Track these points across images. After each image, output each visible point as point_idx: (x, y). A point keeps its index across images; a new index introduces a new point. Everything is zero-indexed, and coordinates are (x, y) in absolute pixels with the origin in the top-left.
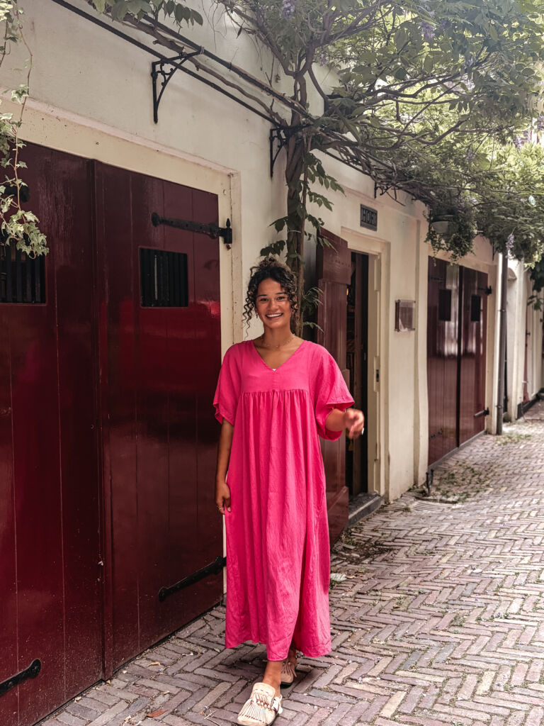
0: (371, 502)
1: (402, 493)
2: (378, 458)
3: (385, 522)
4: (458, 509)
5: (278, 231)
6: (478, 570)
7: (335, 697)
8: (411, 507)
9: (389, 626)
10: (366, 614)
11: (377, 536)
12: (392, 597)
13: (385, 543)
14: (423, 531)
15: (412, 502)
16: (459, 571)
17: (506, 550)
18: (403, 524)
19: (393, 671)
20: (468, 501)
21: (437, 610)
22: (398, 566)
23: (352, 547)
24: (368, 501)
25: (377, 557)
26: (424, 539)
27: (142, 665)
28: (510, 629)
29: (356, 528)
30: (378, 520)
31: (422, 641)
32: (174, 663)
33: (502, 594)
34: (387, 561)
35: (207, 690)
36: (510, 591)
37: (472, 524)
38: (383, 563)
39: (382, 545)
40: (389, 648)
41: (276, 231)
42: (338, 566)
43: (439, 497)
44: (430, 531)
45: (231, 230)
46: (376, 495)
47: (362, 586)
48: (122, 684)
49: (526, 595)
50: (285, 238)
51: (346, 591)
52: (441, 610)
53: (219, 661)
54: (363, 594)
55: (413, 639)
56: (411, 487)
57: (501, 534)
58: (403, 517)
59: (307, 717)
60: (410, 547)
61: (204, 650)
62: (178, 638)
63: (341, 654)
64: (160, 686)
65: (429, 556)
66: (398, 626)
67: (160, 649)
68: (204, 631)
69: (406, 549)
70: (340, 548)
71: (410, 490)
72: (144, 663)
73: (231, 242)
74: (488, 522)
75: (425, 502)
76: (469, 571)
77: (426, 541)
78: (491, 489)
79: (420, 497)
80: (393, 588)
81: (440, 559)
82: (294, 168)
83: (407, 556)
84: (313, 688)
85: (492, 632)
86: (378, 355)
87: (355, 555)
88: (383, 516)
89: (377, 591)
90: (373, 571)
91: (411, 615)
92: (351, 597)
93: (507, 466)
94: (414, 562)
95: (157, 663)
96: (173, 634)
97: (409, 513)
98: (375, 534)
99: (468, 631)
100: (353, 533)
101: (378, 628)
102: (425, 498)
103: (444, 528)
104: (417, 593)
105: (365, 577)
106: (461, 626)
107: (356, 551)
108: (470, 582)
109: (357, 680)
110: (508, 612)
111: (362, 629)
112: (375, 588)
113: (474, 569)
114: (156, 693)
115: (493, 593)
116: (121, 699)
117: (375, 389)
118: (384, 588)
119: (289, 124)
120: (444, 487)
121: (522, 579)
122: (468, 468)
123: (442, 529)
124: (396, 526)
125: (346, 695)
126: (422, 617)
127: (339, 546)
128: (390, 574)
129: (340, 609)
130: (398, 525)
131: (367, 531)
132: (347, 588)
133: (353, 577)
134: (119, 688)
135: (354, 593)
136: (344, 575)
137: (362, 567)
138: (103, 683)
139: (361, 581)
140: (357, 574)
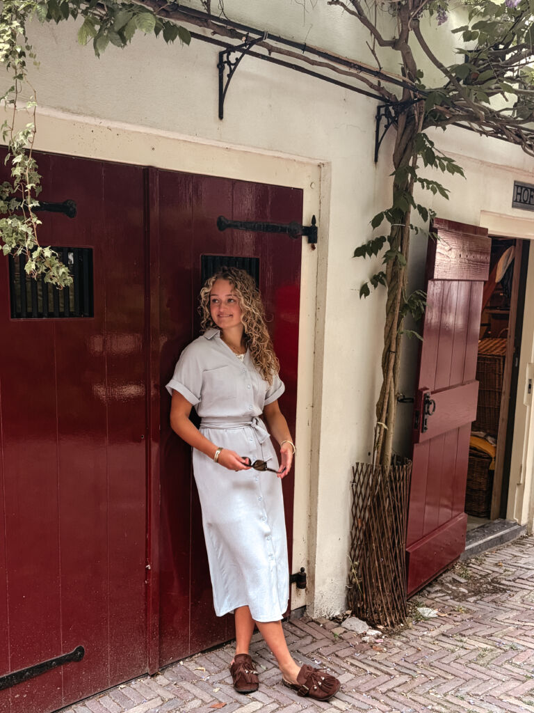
2: (521, 481)
5: (375, 228)
9: (458, 678)
10: (439, 659)
11: (497, 572)
12: (477, 646)
13: (504, 582)
21: (521, 672)
22: (506, 612)
23: (463, 580)
25: (487, 596)
27: (189, 667)
29: (477, 559)
30: (507, 553)
34: (496, 603)
35: (238, 705)
38: (489, 605)
39: (500, 584)
42: (437, 600)
45: (316, 228)
46: (516, 524)
47: (450, 627)
48: (165, 682)
51: (429, 630)
54: (448, 637)
66: (467, 681)
68: (260, 645)
69: (525, 592)
70: (449, 579)
72: (192, 666)
73: (316, 242)
80: (483, 637)
83: (523, 600)
89: (464, 636)
90: (474, 612)
91: (488, 672)
92: (432, 637)
94: (527, 609)
95: (203, 668)
96: (229, 642)
98: (496, 569)
100: (471, 565)
101: (445, 678)
104: (508, 648)
105: (459, 618)
107: (466, 585)
111: (426, 676)
112: (463, 633)
117: (524, 402)
118: (474, 634)
126: (499, 676)
127: (448, 577)
128: (493, 618)
129: (412, 648)
130: (528, 563)
131: (487, 565)
132: (432, 627)
133: (446, 615)
134: (161, 685)
135: (437, 634)
136: (436, 611)
137: (464, 605)
138: (149, 677)
139: (452, 622)
140: (451, 613)
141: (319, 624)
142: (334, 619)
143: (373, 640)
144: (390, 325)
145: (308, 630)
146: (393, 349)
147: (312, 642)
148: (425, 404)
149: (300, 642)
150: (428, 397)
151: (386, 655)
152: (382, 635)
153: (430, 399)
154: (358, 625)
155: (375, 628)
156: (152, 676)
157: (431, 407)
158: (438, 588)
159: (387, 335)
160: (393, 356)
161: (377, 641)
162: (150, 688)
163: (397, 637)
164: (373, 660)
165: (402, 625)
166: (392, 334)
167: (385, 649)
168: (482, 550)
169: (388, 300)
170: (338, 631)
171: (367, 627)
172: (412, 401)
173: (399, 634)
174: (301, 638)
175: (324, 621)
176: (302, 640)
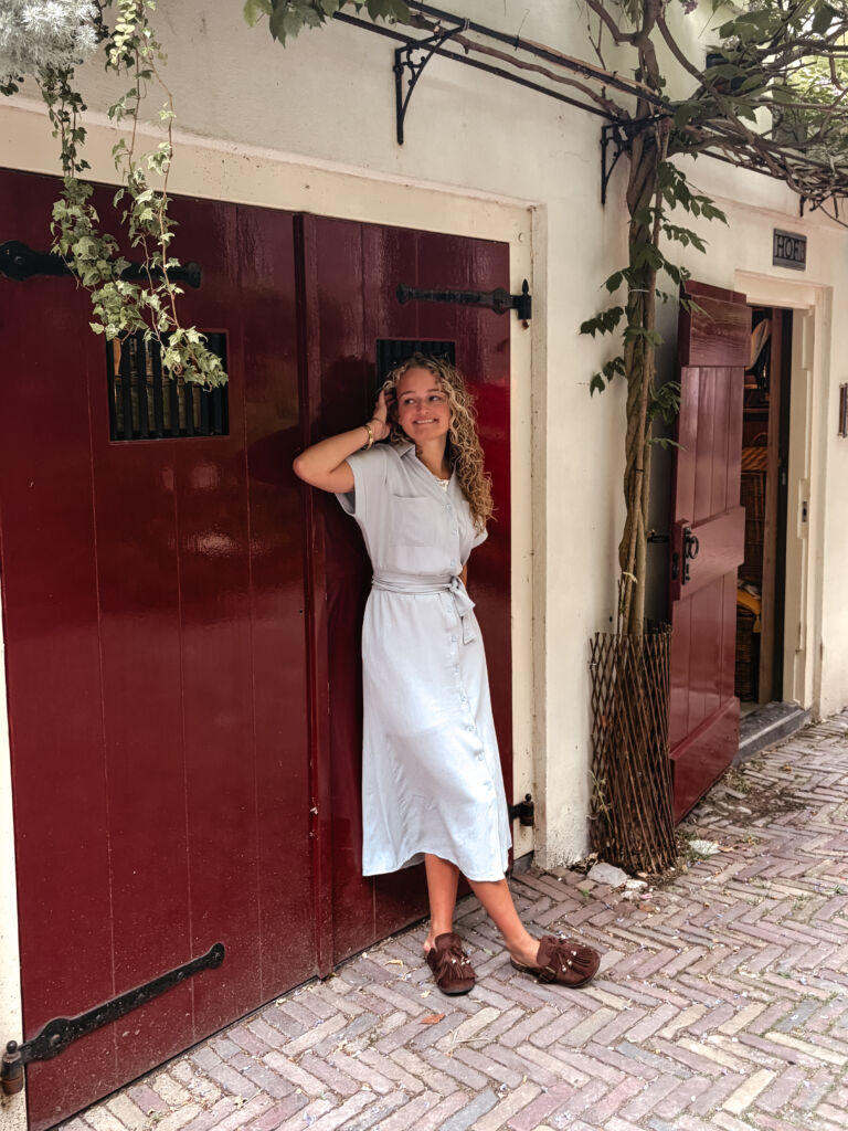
0: (787, 719)
2: (801, 647)
3: (805, 755)
5: (611, 292)
7: (656, 1062)
9: (774, 946)
10: (739, 918)
11: (786, 780)
12: (787, 894)
13: (798, 794)
18: (836, 761)
19: (762, 1030)
22: (812, 838)
23: (741, 796)
24: (779, 718)
25: (780, 817)
27: (378, 961)
29: (753, 762)
30: (793, 750)
31: (822, 984)
34: (795, 825)
35: (463, 1016)
38: (784, 829)
39: (793, 797)
40: (763, 986)
41: (608, 292)
42: (711, 826)
45: (529, 297)
46: (797, 708)
47: (741, 867)
48: (346, 988)
50: (624, 303)
51: (713, 874)
53: (489, 972)
54: (742, 882)
55: (809, 978)
58: (838, 749)
59: (605, 1089)
60: (840, 804)
63: (682, 986)
64: (396, 999)
66: (787, 948)
67: (408, 940)
68: (477, 918)
69: (832, 807)
70: (721, 795)
72: (380, 958)
73: (529, 317)
80: (793, 878)
82: (639, 188)
83: (832, 820)
84: (624, 1039)
86: (806, 477)
87: (744, 809)
88: (805, 744)
89: (766, 879)
90: (768, 842)
91: (814, 932)
92: (720, 885)
94: (841, 832)
95: (398, 961)
98: (784, 775)
100: (746, 772)
101: (755, 947)
104: (832, 893)
105: (750, 853)
107: (747, 803)
109: (698, 1038)
111: (727, 946)
112: (763, 874)
114: (388, 1009)
116: (339, 1011)
117: (799, 534)
118: (779, 875)
119: (633, 116)
124: (821, 765)
125: (675, 1060)
126: (832, 937)
127: (719, 792)
128: (796, 850)
129: (696, 904)
130: (826, 763)
131: (771, 770)
132: (716, 869)
133: (731, 849)
134: (339, 994)
135: (726, 879)
136: (716, 845)
137: (751, 833)
138: (319, 982)
139: (742, 859)
140: (739, 845)
141: (556, 878)
142: (574, 868)
143: (637, 894)
144: (633, 432)
145: (542, 888)
146: (640, 467)
147: (552, 907)
148: (685, 544)
149: (533, 909)
150: (689, 533)
151: (661, 918)
152: (648, 888)
153: (691, 536)
154: (611, 875)
155: (637, 878)
156: (324, 980)
157: (694, 546)
158: (708, 809)
159: (629, 447)
160: (640, 475)
161: (644, 896)
162: (323, 1000)
163: (670, 888)
164: (643, 927)
165: (673, 869)
166: (638, 445)
167: (658, 909)
168: (758, 749)
169: (629, 397)
170: (586, 886)
171: (625, 876)
172: (666, 539)
173: (671, 882)
174: (534, 901)
175: (563, 872)
176: (537, 904)
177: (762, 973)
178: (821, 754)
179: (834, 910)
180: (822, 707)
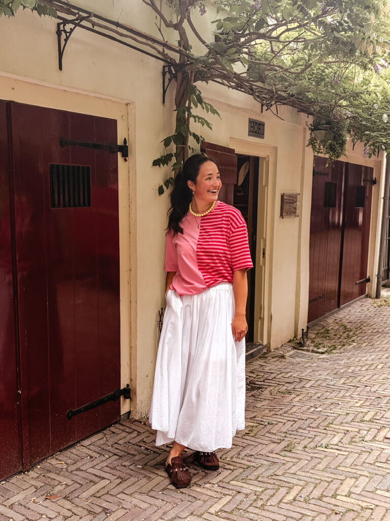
0: (255, 349)
1: (283, 343)
2: (262, 316)
3: (262, 366)
4: (323, 358)
5: (166, 147)
6: (320, 409)
8: (287, 354)
9: (238, 447)
11: (252, 377)
13: (257, 383)
14: (289, 375)
15: (289, 351)
16: (305, 408)
17: (348, 394)
18: (276, 368)
19: (228, 481)
20: (333, 353)
21: (277, 437)
22: (262, 401)
24: (253, 348)
26: (287, 381)
27: (52, 463)
28: (326, 456)
30: (257, 363)
31: (257, 461)
32: (75, 463)
33: (331, 429)
34: (254, 396)
36: (337, 427)
37: (328, 371)
38: (250, 398)
39: (255, 384)
40: (231, 463)
43: (311, 348)
44: (294, 375)
45: (127, 147)
46: (260, 345)
48: (36, 475)
49: (348, 431)
52: (279, 438)
53: (106, 464)
55: (252, 459)
56: (291, 339)
57: (349, 381)
58: (278, 363)
60: (275, 386)
61: (97, 455)
62: (82, 445)
64: (60, 478)
65: (287, 395)
66: (244, 448)
67: (67, 453)
68: (102, 442)
69: (272, 388)
71: (290, 341)
72: (54, 462)
74: (342, 371)
75: (300, 351)
76: (312, 409)
77: (289, 383)
78: (355, 344)
79: (297, 347)
80: (251, 418)
81: (295, 398)
83: (271, 393)
84: (167, 488)
85: (312, 458)
86: (264, 237)
88: (263, 361)
91: (257, 440)
93: (375, 325)
94: (274, 398)
95: (62, 462)
96: (79, 442)
97: (284, 360)
98: (252, 375)
99: (294, 455)
102: (301, 348)
103: (306, 374)
104: (266, 423)
106: (291, 451)
108: (309, 418)
109: (200, 486)
110: (330, 442)
113: (317, 408)
114: (56, 483)
115: (323, 428)
116: (32, 485)
120: (318, 340)
121: (350, 418)
122: (342, 326)
123: (303, 375)
124: (269, 370)
126: (264, 442)
128: (254, 407)
130: (271, 369)
134: (32, 478)
138: (22, 474)
141: (141, 422)
145: (134, 427)
149: (129, 436)
156: (25, 472)
162: (25, 481)
175: (144, 420)
176: (131, 434)
177: (232, 458)
178: (269, 365)
179: (266, 431)
180: (271, 345)
